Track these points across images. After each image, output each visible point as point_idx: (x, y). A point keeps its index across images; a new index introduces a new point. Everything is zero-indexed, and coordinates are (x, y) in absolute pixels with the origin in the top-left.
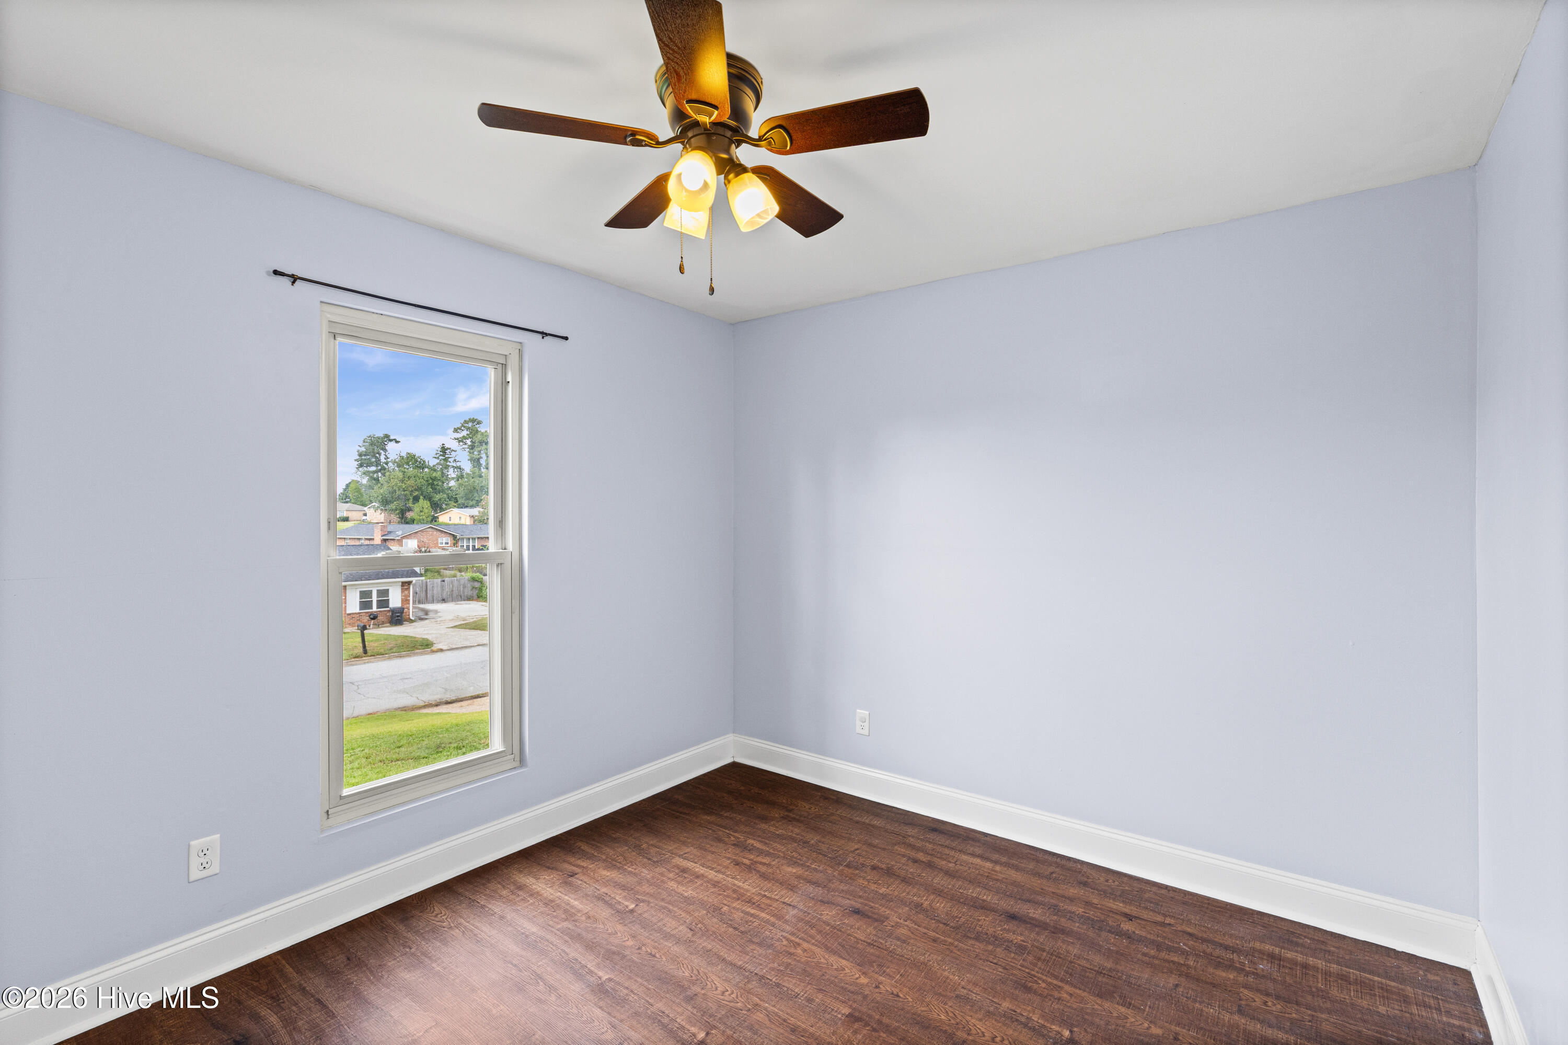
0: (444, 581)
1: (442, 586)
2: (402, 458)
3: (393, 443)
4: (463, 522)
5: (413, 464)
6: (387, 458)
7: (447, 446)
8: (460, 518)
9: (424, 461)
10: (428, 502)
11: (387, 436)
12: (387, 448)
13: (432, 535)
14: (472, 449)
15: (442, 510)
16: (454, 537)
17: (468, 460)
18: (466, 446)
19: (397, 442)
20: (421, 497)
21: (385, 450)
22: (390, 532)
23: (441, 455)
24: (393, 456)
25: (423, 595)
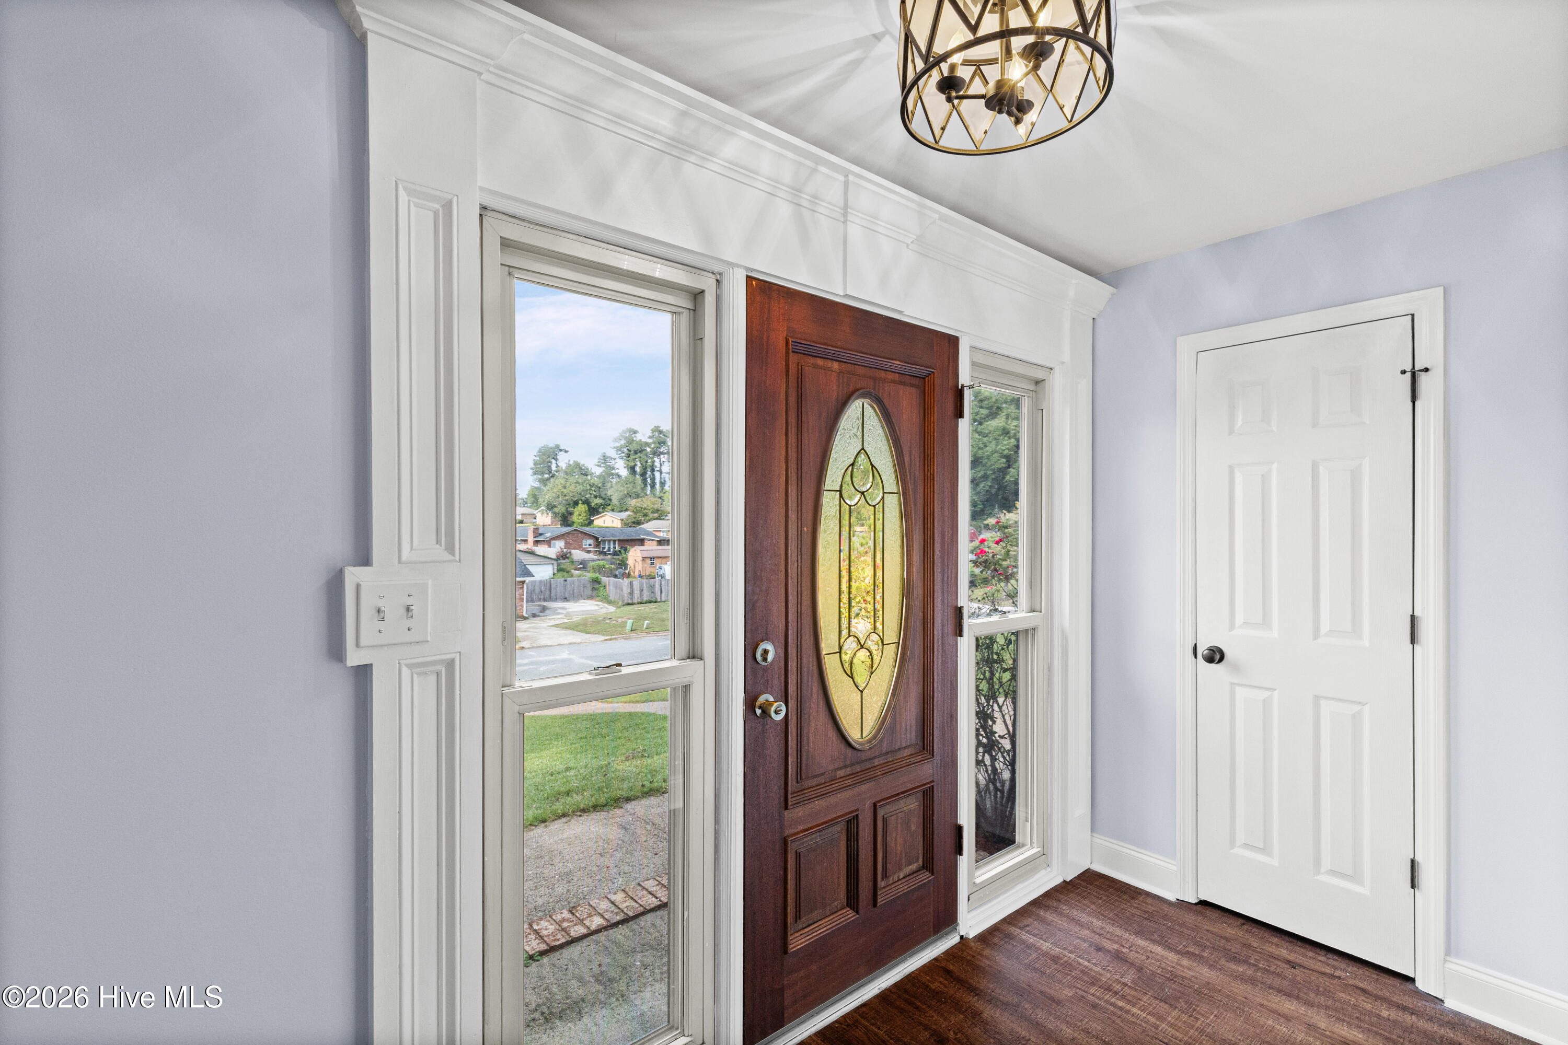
0: (566, 581)
1: (565, 586)
2: (570, 465)
3: (562, 453)
4: (614, 525)
5: (578, 472)
6: (557, 466)
7: (608, 454)
8: (613, 521)
9: (588, 469)
10: (586, 507)
11: (557, 447)
12: (558, 457)
13: (577, 537)
14: (629, 457)
15: (598, 513)
16: (597, 539)
17: (625, 467)
18: (623, 455)
19: (566, 452)
20: (580, 502)
21: (556, 460)
22: (541, 534)
23: (603, 463)
24: (563, 465)
25: (547, 593)
